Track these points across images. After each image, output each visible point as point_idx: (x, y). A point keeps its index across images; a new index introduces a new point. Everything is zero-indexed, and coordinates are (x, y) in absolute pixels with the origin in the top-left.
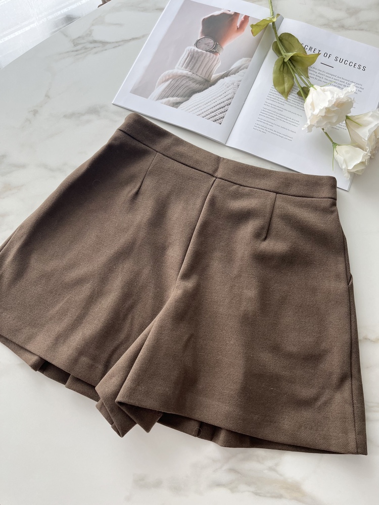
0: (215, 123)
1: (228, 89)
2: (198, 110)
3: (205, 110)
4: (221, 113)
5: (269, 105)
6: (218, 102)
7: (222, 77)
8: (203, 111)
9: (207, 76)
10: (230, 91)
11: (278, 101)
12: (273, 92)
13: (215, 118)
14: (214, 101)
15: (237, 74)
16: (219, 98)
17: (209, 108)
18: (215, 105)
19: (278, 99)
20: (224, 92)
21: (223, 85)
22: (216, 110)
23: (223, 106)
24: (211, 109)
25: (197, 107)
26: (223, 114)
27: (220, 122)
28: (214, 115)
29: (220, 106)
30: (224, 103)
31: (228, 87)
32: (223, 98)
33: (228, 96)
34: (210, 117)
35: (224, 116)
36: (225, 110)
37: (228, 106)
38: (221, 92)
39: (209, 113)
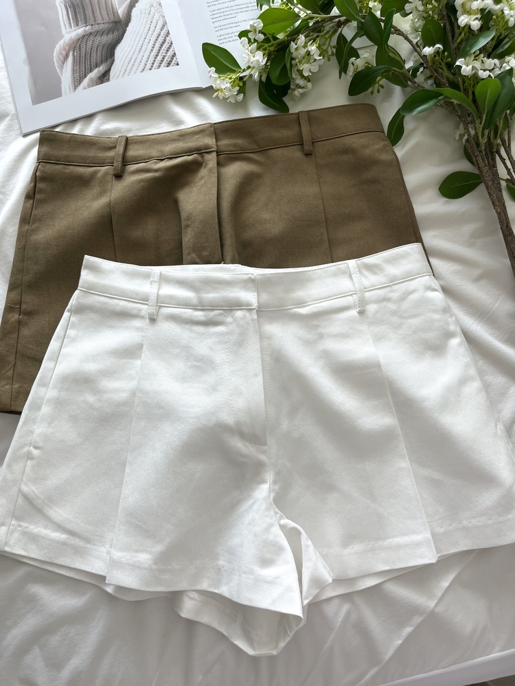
0: (171, 68)
1: (151, 15)
2: (136, 65)
3: (145, 59)
4: (167, 51)
5: (214, 3)
6: (153, 39)
7: (132, 6)
8: (143, 62)
9: (112, 17)
13: (165, 61)
14: (147, 41)
16: (150, 32)
17: (147, 53)
18: (152, 45)
20: (149, 23)
22: (159, 50)
23: (162, 40)
24: (152, 54)
25: (132, 63)
26: (171, 50)
27: (176, 63)
28: (161, 59)
29: (159, 42)
30: (161, 36)
31: (149, 13)
32: (154, 30)
33: (158, 24)
34: (158, 64)
35: (174, 52)
36: (170, 44)
37: (169, 37)
38: (146, 25)
39: (154, 59)
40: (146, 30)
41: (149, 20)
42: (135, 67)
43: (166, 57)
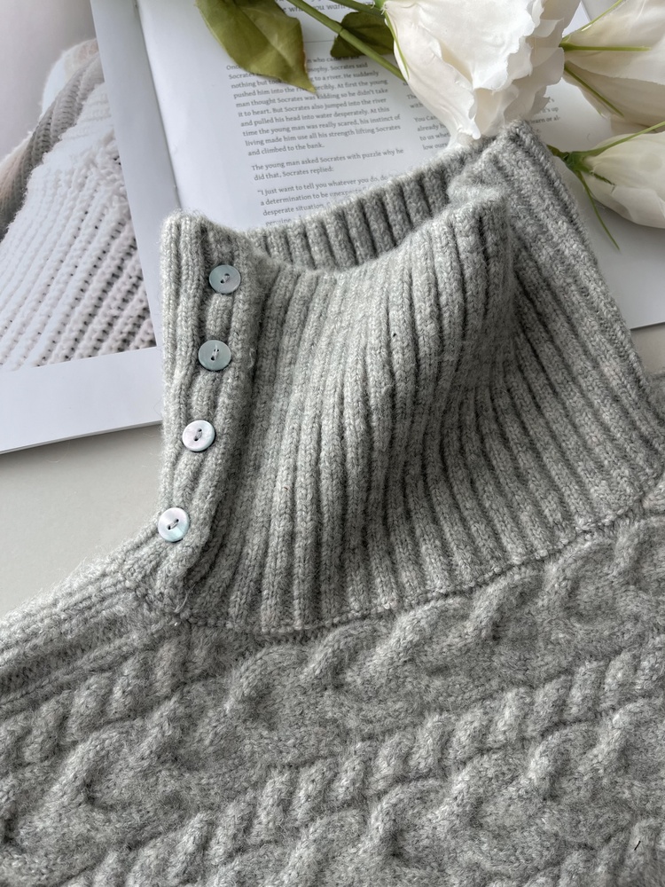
0: (130, 353)
1: (86, 192)
2: (23, 341)
3: (52, 324)
4: (125, 301)
6: (85, 264)
7: (33, 158)
11: (293, 143)
13: (115, 334)
14: (65, 269)
15: (81, 120)
16: (77, 245)
17: (63, 307)
18: (80, 284)
20: (77, 213)
21: (56, 186)
22: (100, 299)
23: (113, 269)
24: (78, 309)
25: (11, 333)
26: (136, 297)
27: (148, 338)
28: (104, 326)
29: (104, 273)
30: (109, 255)
31: (82, 185)
32: (93, 236)
33: (107, 218)
34: (93, 343)
35: (144, 305)
36: (134, 280)
37: (134, 258)
38: (68, 218)
39: (81, 326)
40: (67, 237)
41: (79, 206)
43: (120, 322)
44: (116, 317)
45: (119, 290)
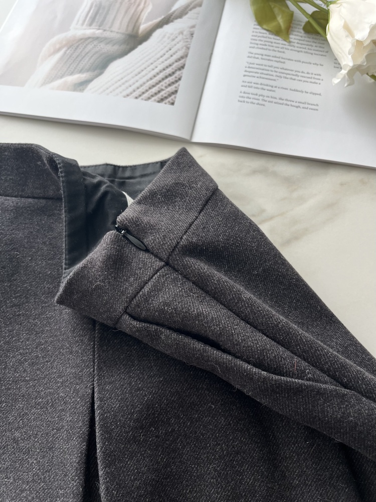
0: (162, 105)
1: (174, 42)
2: (123, 87)
3: (137, 84)
4: (170, 85)
5: (257, 56)
6: (160, 67)
8: (134, 87)
9: (130, 29)
10: (179, 46)
11: (271, 48)
12: (258, 34)
13: (159, 96)
14: (152, 67)
15: (185, 17)
16: (161, 60)
17: (144, 79)
19: (270, 44)
20: (167, 49)
22: (160, 82)
23: (170, 72)
25: (119, 83)
26: (174, 86)
27: (171, 101)
28: (157, 92)
29: (166, 73)
30: (172, 67)
31: (173, 40)
32: (168, 58)
33: (177, 54)
34: (149, 96)
35: (176, 89)
36: (177, 79)
37: (181, 72)
38: (162, 49)
39: (147, 88)
40: (159, 55)
41: (169, 46)
42: (120, 89)
43: (164, 92)
44: (162, 90)
45: (169, 81)
